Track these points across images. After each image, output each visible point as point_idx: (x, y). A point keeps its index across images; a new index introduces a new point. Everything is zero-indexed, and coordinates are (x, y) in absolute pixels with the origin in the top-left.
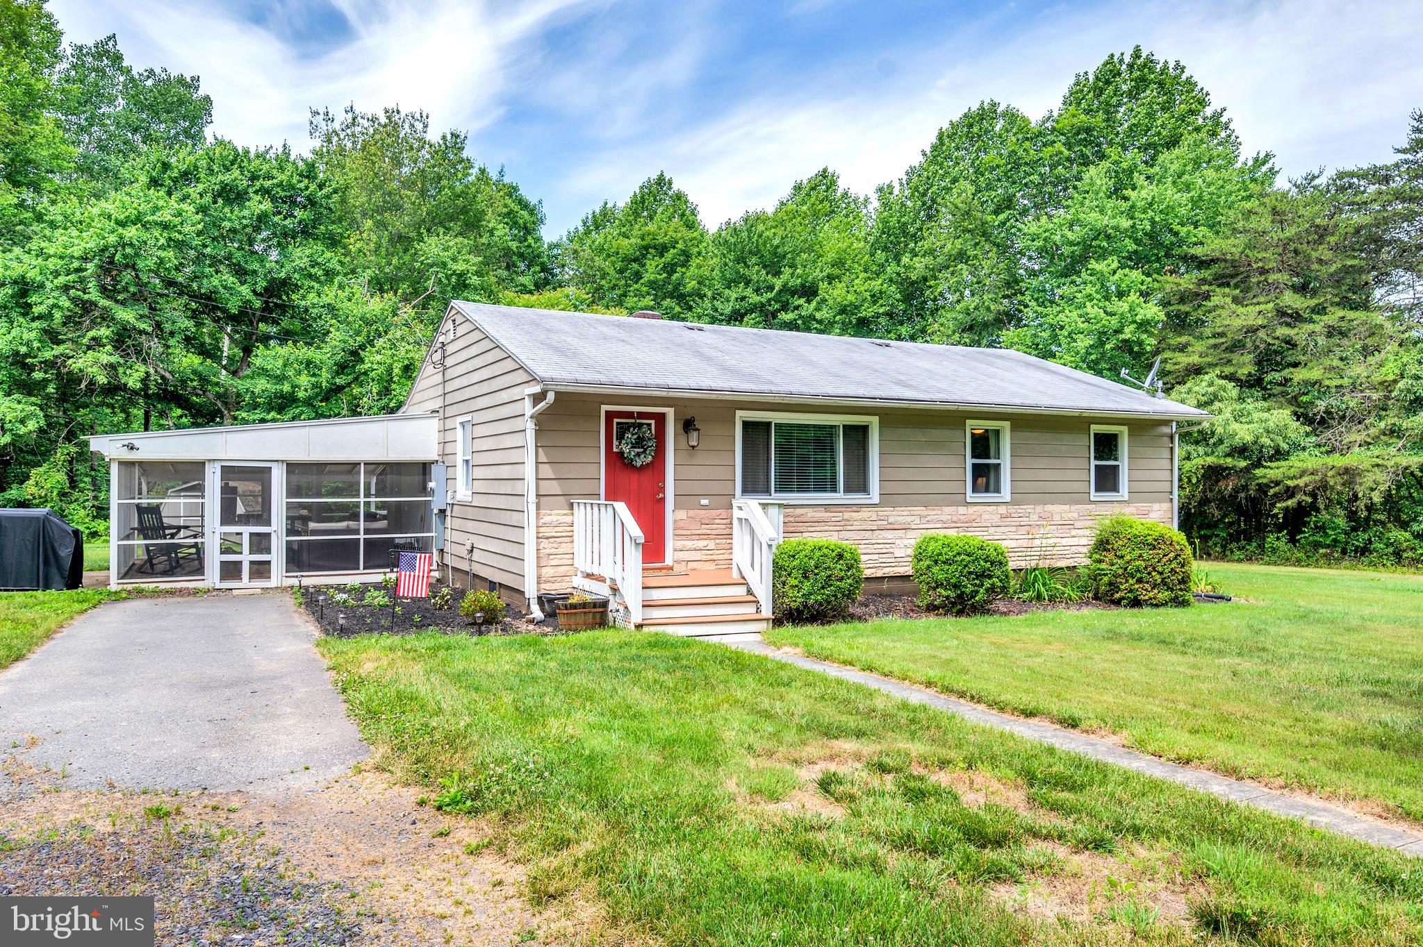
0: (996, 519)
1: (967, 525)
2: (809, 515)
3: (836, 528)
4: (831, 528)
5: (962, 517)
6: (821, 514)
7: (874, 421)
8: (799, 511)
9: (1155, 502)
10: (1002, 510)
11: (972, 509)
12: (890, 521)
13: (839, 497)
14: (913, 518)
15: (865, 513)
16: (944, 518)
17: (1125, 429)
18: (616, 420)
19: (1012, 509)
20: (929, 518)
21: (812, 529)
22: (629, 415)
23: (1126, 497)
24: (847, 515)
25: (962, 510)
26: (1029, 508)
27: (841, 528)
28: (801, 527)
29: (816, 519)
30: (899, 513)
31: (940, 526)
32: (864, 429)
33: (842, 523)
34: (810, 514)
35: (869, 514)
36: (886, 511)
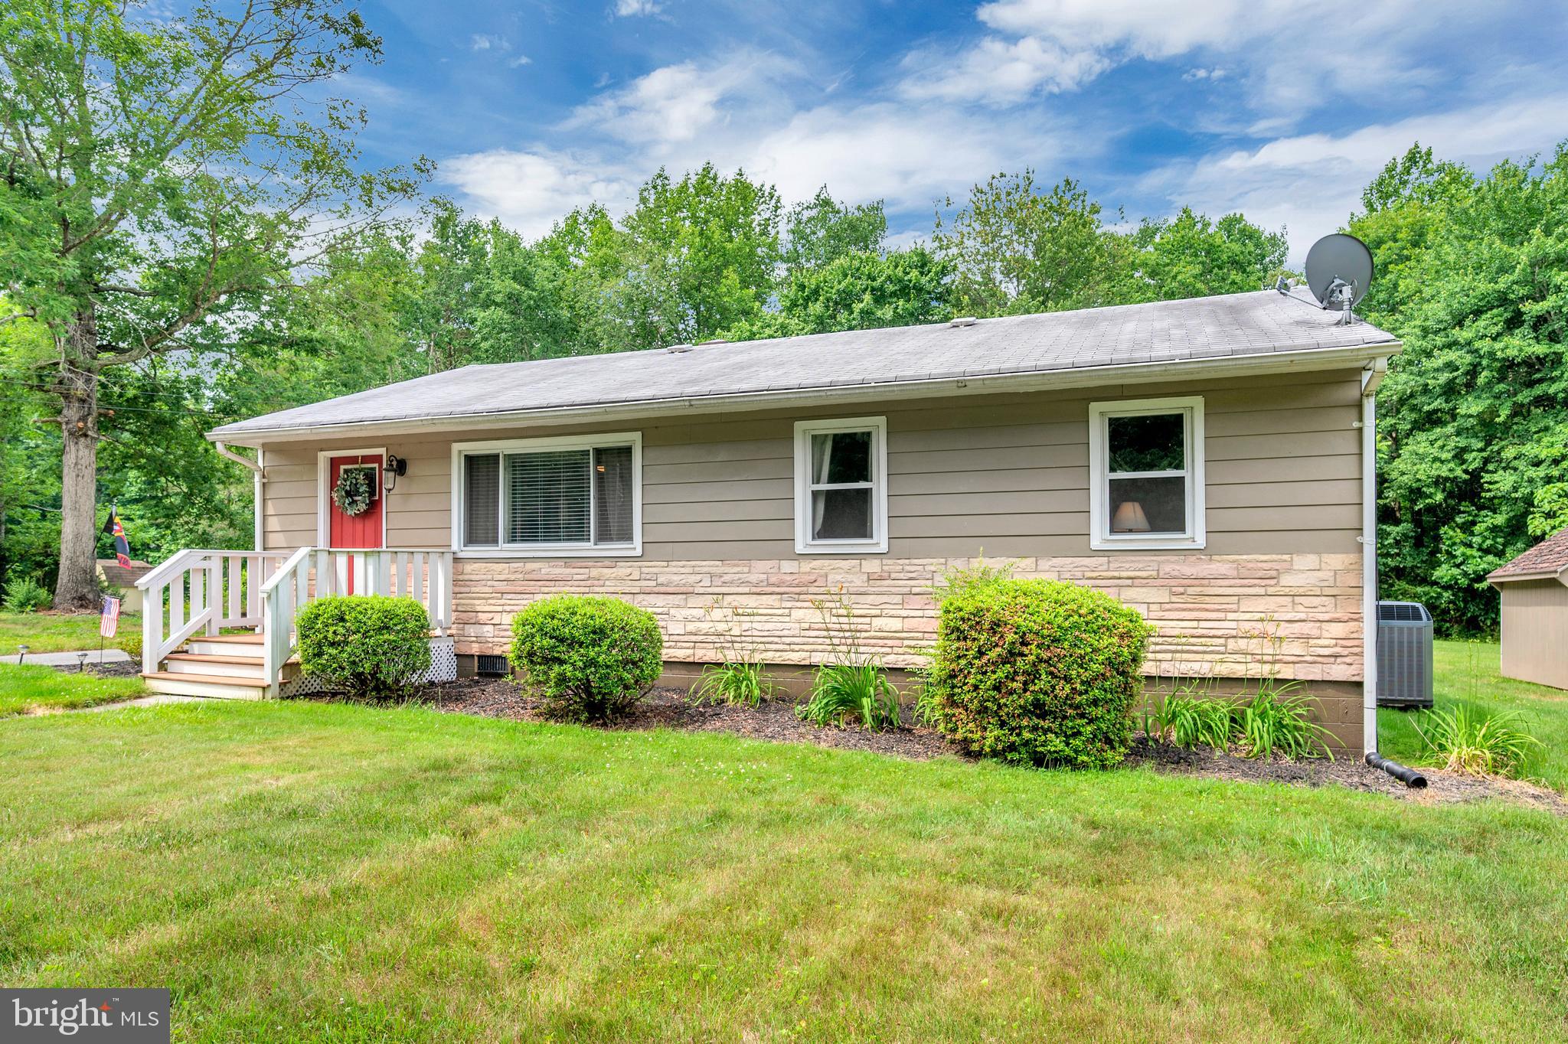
0: (858, 582)
1: (797, 590)
2: (543, 571)
3: (579, 590)
4: (573, 589)
5: (788, 578)
6: (559, 571)
7: (634, 439)
8: (530, 566)
9: (1301, 551)
10: (872, 566)
11: (806, 566)
12: (660, 581)
13: (587, 548)
14: (699, 577)
15: (622, 570)
16: (753, 578)
17: (1198, 402)
18: (342, 467)
19: (890, 564)
20: (726, 578)
21: (546, 590)
22: (353, 460)
23: (1201, 542)
24: (594, 572)
25: (788, 566)
26: (933, 564)
27: (587, 590)
28: (532, 587)
29: (550, 577)
30: (675, 570)
31: (747, 590)
32: (626, 452)
33: (589, 583)
34: (546, 570)
35: (629, 571)
36: (652, 568)
